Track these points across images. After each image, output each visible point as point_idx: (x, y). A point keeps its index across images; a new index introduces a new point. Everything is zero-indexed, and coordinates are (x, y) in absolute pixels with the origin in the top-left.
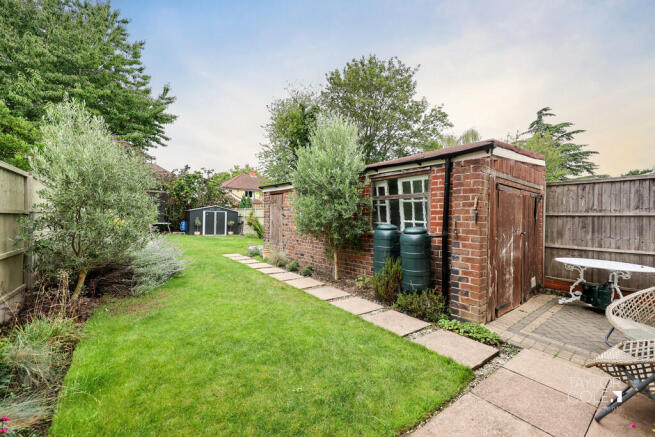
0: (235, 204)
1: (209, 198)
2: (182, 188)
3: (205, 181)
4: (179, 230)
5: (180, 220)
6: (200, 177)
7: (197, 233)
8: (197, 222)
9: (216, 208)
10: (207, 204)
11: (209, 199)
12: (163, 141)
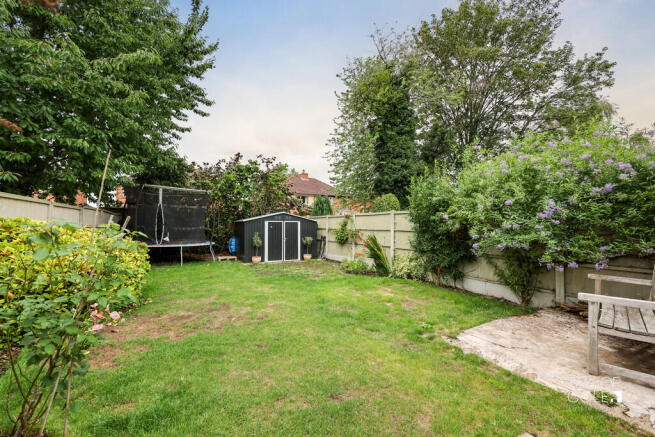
0: (303, 210)
1: (269, 202)
2: (231, 186)
3: (265, 177)
4: (227, 252)
5: (229, 237)
6: (256, 170)
7: (256, 259)
8: (257, 240)
9: (283, 217)
10: (266, 212)
11: (269, 204)
12: (201, 107)
